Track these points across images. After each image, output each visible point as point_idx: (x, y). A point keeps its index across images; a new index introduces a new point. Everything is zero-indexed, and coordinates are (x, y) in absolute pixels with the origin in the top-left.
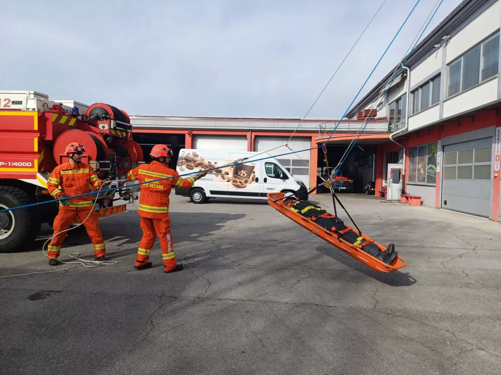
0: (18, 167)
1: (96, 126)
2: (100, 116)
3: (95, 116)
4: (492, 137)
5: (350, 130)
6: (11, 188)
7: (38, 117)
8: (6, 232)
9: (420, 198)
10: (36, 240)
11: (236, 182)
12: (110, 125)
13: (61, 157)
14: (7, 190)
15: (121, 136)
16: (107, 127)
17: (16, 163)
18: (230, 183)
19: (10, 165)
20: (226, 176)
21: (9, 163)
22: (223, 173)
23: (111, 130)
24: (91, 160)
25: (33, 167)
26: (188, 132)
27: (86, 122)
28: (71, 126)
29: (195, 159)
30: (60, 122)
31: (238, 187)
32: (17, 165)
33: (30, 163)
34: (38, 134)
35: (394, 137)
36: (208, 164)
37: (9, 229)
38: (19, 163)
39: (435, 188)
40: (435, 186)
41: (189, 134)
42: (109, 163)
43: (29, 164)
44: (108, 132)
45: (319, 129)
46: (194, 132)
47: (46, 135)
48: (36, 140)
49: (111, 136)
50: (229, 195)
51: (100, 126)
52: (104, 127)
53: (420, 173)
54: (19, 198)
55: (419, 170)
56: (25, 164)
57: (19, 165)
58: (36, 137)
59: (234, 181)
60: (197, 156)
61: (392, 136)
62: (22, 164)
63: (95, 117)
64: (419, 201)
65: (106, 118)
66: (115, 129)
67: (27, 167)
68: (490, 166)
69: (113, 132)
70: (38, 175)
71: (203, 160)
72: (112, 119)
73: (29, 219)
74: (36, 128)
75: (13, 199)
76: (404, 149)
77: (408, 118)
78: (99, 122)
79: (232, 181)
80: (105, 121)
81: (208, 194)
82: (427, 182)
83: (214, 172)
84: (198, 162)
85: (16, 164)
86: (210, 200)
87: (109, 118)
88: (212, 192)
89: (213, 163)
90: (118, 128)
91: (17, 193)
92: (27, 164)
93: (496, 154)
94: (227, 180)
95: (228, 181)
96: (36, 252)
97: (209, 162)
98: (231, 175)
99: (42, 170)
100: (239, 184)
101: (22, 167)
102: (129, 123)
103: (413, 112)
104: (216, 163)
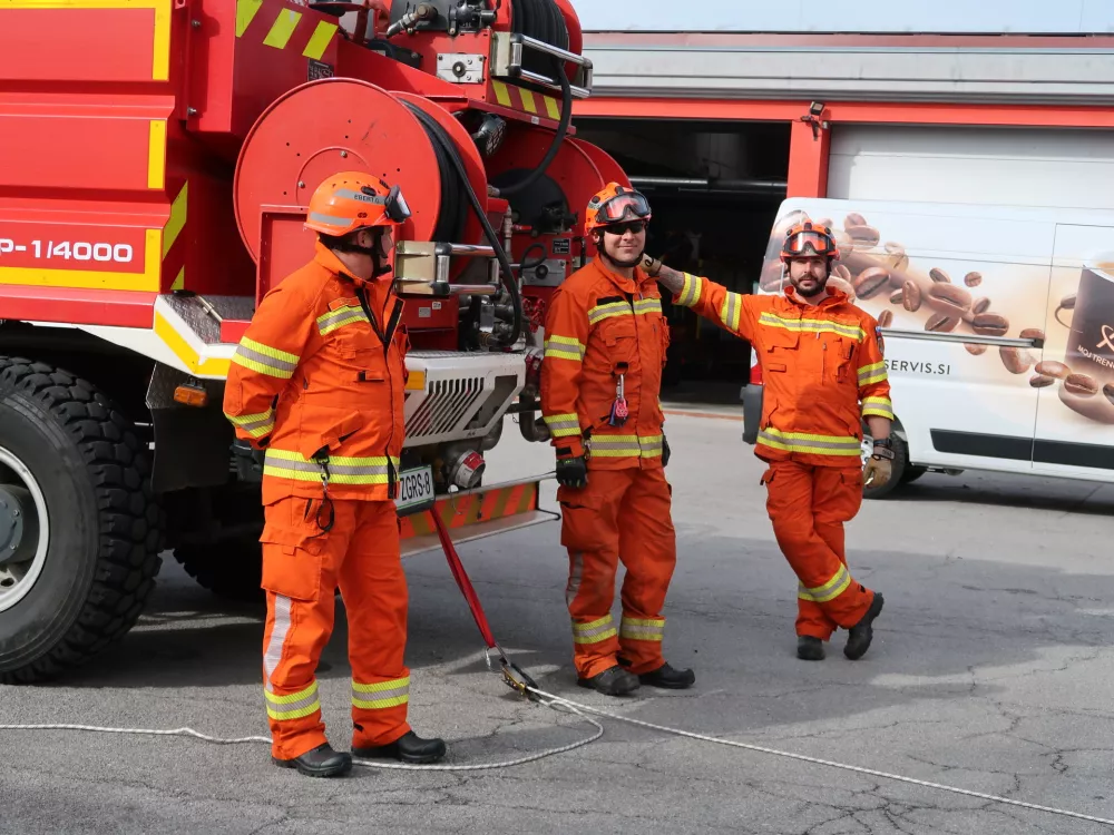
0: (72, 264)
1: (426, 63)
2: (443, 12)
3: (422, 11)
6: (38, 366)
7: (175, 12)
8: (8, 583)
10: (137, 629)
11: (1085, 387)
12: (489, 60)
13: (269, 218)
14: (20, 378)
15: (536, 120)
16: (475, 72)
17: (66, 244)
18: (1051, 393)
19: (38, 254)
20: (1026, 354)
21: (37, 243)
22: (1012, 334)
23: (497, 86)
24: (412, 238)
25: (137, 266)
26: (804, 111)
27: (376, 43)
28: (312, 60)
29: (861, 251)
30: (266, 42)
31: (1094, 415)
32: (67, 255)
33: (129, 248)
34: (169, 103)
36: (930, 282)
37: (22, 566)
38: (77, 245)
41: (809, 122)
42: (487, 259)
43: (123, 253)
44: (478, 96)
46: (840, 114)
47: (202, 107)
48: (158, 132)
49: (494, 116)
50: (1039, 458)
51: (445, 66)
52: (460, 70)
54: (73, 419)
56: (103, 252)
57: (77, 256)
58: (158, 114)
59: (1077, 385)
60: (871, 237)
62: (93, 251)
63: (420, 18)
65: (474, 23)
66: (513, 79)
67: (112, 266)
69: (503, 98)
70: (163, 308)
71: (901, 259)
72: (502, 28)
73: (111, 526)
74: (161, 71)
75: (44, 420)
78: (438, 42)
79: (1058, 382)
80: (468, 36)
81: (921, 450)
83: (959, 330)
84: (872, 272)
85: (63, 249)
86: (926, 479)
87: (489, 22)
88: (944, 440)
89: (956, 281)
90: (526, 73)
91: (62, 393)
92: (113, 252)
94: (1032, 373)
95: (1036, 383)
96: (135, 692)
97: (936, 275)
98: (1056, 351)
99: (179, 283)
100: (1100, 398)
101: (92, 265)
102: (577, 49)
104: (972, 280)
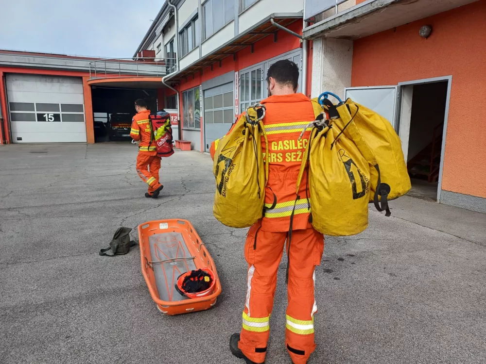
4: (232, 82)
5: (121, 71)
9: (190, 143)
35: (166, 80)
39: (200, 133)
40: (200, 131)
45: (89, 69)
53: (190, 118)
55: (190, 115)
61: (164, 80)
64: (189, 146)
68: (232, 110)
76: (178, 94)
77: (179, 61)
82: (196, 128)
93: (236, 98)
103: (183, 54)
